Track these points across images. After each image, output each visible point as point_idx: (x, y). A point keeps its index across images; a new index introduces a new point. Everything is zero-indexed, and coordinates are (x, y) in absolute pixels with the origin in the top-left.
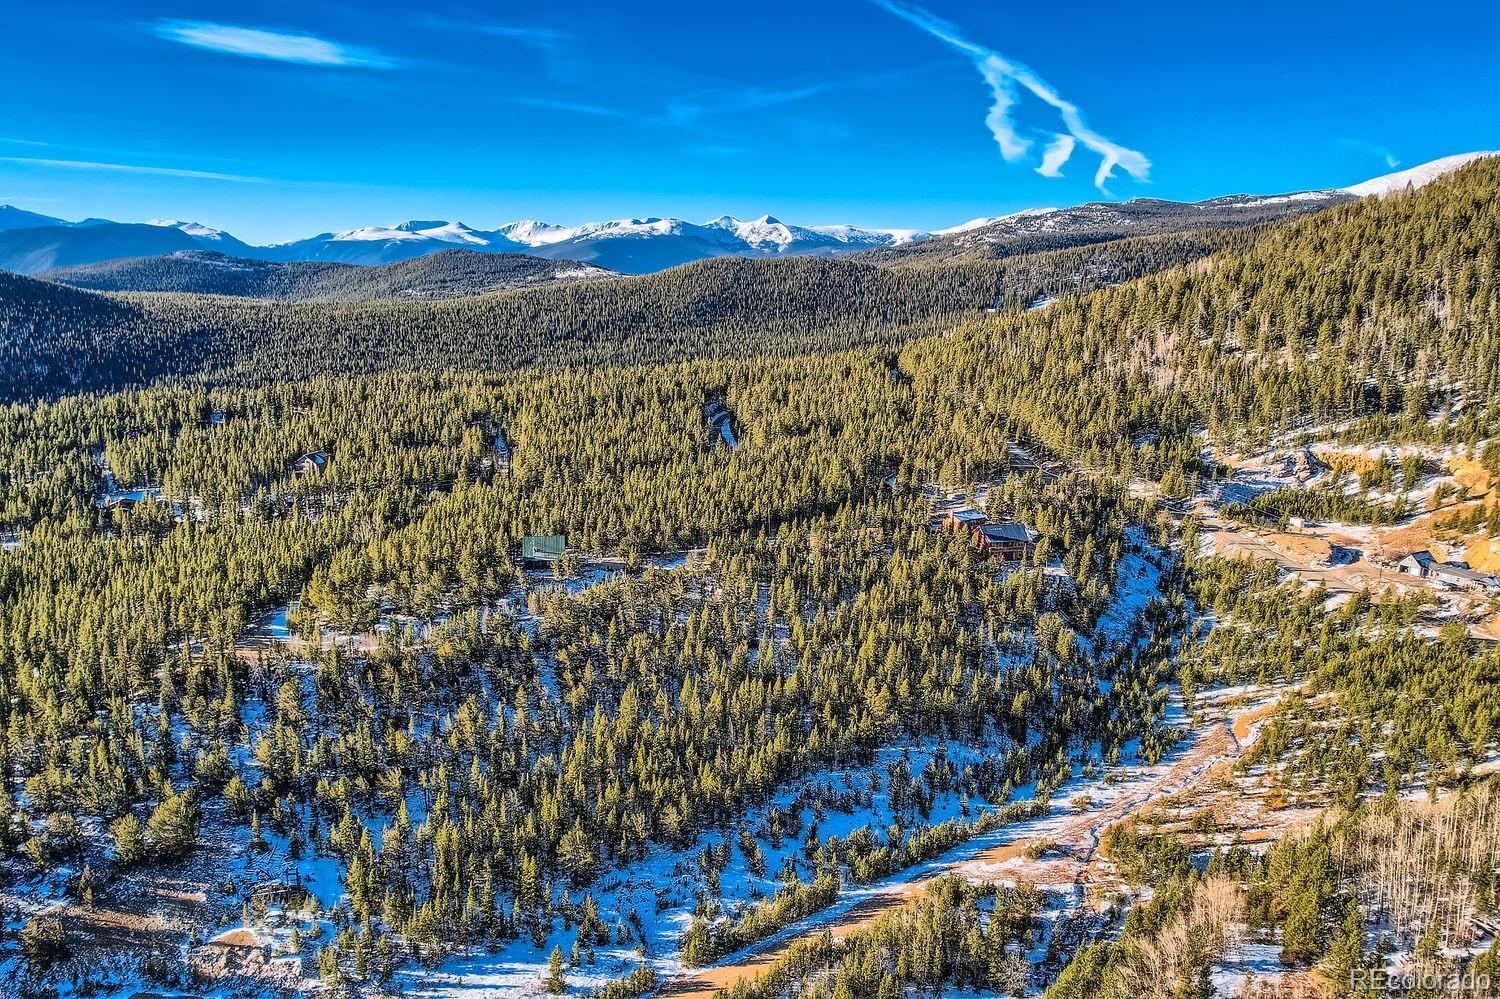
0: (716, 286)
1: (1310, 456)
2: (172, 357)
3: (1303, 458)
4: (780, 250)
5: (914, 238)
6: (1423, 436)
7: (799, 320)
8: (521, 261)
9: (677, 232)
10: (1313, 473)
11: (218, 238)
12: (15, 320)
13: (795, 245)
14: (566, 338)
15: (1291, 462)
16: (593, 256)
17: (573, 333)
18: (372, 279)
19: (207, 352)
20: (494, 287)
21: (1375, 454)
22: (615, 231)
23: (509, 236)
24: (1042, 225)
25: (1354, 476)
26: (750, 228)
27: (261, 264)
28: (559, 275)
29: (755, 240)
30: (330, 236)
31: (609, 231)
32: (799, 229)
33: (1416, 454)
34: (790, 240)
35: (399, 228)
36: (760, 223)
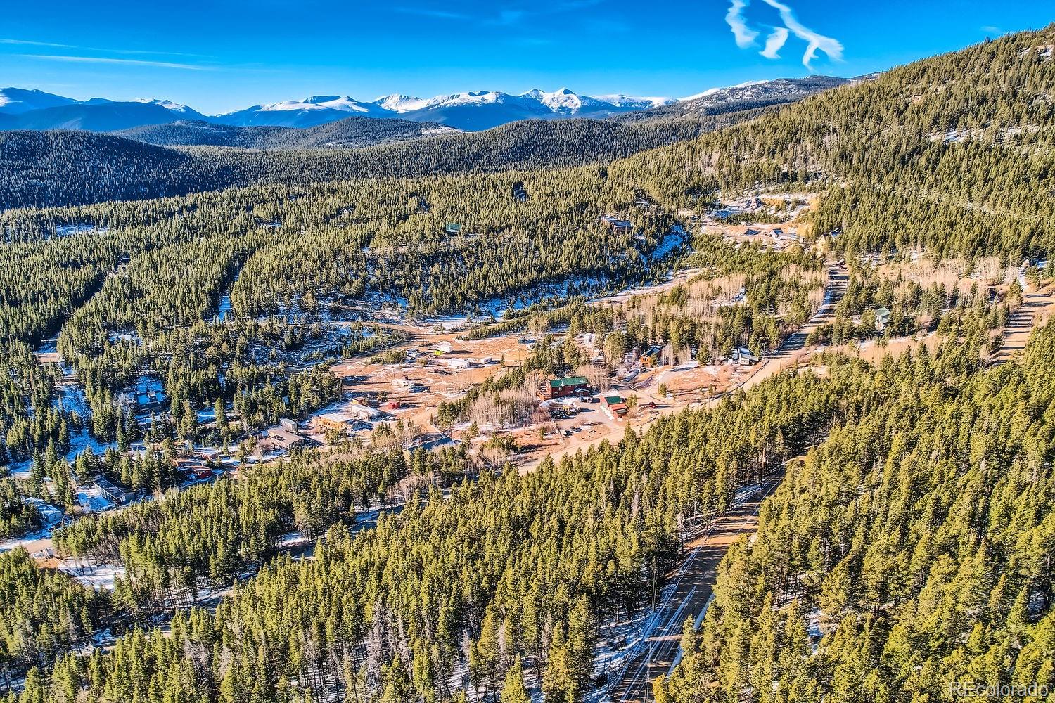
0: (524, 136)
2: (213, 182)
3: (755, 201)
4: (573, 113)
5: (667, 103)
6: (801, 190)
7: (574, 157)
8: (399, 123)
9: (500, 102)
10: (758, 207)
11: (183, 111)
12: (125, 162)
13: (583, 110)
14: (436, 169)
15: (749, 202)
16: (442, 119)
17: (440, 166)
18: (303, 137)
19: (232, 180)
20: (383, 140)
21: (782, 198)
22: (457, 101)
23: (382, 106)
24: (743, 94)
26: (552, 98)
27: (230, 128)
28: (424, 132)
29: (555, 106)
30: (258, 108)
31: (453, 101)
32: (585, 98)
33: (797, 197)
34: (579, 106)
35: (306, 102)
36: (559, 93)
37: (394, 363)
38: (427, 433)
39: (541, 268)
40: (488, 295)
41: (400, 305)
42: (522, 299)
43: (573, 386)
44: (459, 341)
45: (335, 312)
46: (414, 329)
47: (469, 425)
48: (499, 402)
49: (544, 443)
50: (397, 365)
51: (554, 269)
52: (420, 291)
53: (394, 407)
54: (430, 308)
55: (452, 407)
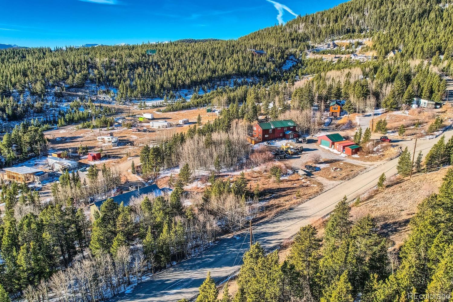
1: (334, 44)
3: (332, 44)
6: (359, 37)
10: (334, 47)
15: (329, 45)
21: (348, 42)
25: (344, 47)
33: (357, 41)
37: (103, 127)
38: (127, 182)
39: (214, 71)
40: (179, 85)
41: (112, 91)
42: (203, 89)
43: (282, 128)
44: (158, 113)
45: (59, 96)
46: (122, 107)
47: (178, 171)
48: (210, 143)
49: (282, 185)
50: (106, 129)
51: (223, 71)
52: (128, 82)
53: (94, 158)
54: (135, 92)
55: (157, 151)
